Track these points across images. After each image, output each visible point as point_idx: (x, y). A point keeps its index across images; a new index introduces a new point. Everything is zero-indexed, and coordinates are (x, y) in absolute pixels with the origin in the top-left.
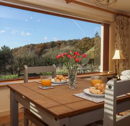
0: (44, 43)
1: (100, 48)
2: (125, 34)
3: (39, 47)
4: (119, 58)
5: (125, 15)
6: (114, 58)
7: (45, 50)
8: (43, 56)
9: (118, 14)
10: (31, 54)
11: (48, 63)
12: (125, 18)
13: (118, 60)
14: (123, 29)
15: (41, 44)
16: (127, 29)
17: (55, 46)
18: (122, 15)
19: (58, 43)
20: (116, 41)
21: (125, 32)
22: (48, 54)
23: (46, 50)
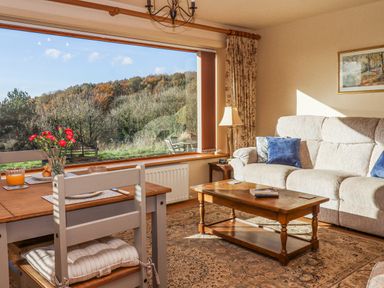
0: (117, 82)
1: (196, 106)
2: (246, 74)
3: (103, 92)
4: (230, 124)
5: (246, 35)
6: (223, 123)
7: (117, 99)
8: (114, 112)
9: (230, 33)
10: (81, 109)
11: (126, 129)
12: (244, 39)
13: (231, 127)
14: (240, 62)
15: (110, 83)
16: (250, 63)
17: (143, 87)
18: (238, 34)
19: (150, 80)
20: (227, 89)
21: (246, 70)
22: (124, 107)
23: (122, 97)
